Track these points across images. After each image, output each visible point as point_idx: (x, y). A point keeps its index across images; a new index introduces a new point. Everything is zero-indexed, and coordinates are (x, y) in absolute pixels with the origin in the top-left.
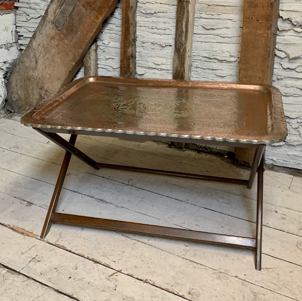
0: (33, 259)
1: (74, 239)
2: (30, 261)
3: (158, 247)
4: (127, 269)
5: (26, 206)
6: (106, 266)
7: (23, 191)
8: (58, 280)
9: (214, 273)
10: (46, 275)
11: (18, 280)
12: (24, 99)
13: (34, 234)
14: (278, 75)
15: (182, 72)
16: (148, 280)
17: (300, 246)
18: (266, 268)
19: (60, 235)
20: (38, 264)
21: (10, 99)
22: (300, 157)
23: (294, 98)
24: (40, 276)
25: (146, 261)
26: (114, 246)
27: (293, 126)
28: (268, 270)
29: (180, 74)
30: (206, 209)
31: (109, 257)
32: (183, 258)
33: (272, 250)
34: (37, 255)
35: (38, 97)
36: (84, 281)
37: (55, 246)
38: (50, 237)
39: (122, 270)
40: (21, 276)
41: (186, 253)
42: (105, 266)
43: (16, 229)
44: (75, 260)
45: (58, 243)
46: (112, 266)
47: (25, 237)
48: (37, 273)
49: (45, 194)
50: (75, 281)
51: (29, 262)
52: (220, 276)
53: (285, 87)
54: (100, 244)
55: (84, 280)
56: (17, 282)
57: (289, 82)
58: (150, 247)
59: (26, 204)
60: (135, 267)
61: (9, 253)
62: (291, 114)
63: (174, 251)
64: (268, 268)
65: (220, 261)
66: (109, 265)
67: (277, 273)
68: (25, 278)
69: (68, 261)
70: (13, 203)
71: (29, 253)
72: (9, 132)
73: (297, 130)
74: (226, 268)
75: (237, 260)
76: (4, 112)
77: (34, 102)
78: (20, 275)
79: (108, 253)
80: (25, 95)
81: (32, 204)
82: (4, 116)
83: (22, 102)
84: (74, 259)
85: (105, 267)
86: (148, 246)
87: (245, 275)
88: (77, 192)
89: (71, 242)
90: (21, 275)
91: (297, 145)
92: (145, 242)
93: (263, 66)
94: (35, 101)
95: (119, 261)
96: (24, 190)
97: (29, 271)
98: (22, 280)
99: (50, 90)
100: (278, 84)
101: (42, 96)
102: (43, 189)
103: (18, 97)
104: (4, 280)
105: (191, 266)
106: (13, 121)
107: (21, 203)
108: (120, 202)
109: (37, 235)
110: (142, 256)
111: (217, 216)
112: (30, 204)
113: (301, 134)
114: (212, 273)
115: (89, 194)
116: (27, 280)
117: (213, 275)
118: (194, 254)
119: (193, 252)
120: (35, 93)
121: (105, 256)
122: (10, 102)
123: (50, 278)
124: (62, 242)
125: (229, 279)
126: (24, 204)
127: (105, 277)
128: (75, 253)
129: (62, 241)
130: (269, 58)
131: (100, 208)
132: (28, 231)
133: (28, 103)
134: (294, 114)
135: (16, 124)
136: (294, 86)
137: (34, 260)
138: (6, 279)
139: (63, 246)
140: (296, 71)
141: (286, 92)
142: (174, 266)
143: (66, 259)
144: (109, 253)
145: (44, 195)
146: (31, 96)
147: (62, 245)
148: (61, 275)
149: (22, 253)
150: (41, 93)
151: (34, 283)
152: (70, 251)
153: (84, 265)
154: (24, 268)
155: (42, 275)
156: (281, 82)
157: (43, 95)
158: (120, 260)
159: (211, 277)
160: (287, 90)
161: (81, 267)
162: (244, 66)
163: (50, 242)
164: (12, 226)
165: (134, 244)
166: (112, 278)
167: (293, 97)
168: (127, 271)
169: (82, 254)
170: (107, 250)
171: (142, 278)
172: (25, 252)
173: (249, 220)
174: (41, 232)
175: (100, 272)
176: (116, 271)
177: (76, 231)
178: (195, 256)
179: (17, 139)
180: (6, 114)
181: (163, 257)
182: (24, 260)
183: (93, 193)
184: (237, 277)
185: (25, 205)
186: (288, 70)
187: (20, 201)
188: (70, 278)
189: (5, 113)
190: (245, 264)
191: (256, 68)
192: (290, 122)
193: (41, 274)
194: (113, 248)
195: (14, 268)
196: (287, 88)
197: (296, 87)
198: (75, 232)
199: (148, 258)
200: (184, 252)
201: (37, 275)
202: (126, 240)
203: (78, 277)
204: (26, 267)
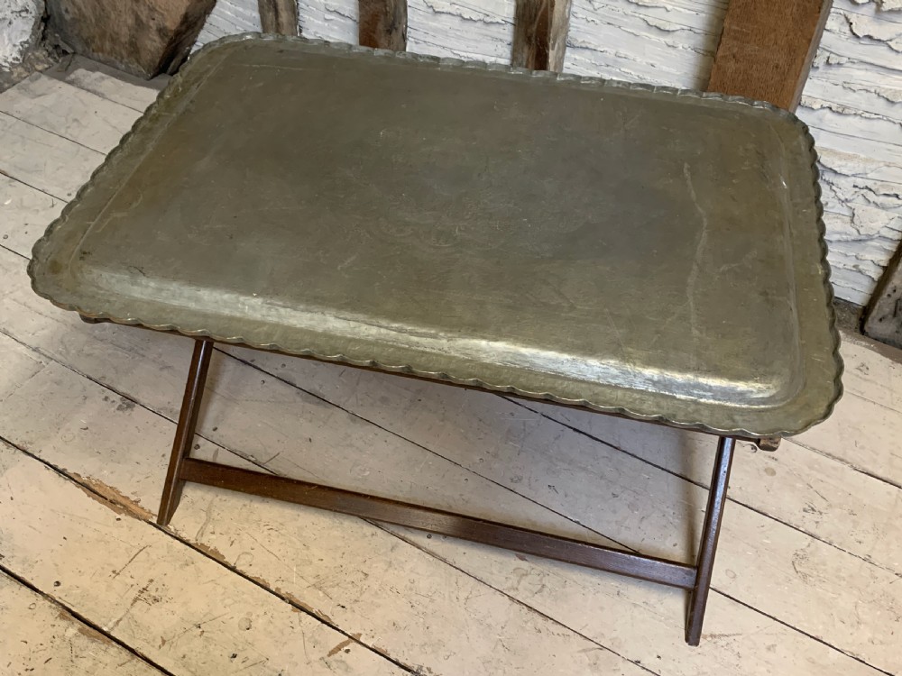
0: (142, 592)
1: (244, 528)
2: (135, 600)
3: (451, 561)
4: (373, 634)
5: (118, 409)
6: (323, 622)
7: (109, 355)
8: (204, 663)
9: (584, 651)
10: (174, 644)
11: (107, 659)
12: (93, 21)
13: (143, 508)
14: (833, 50)
15: (546, 8)
16: (424, 669)
17: (800, 564)
18: (712, 636)
19: (208, 512)
20: (155, 608)
21: (55, 14)
22: (839, 268)
23: (864, 121)
24: (160, 647)
25: (420, 608)
26: (343, 554)
27: (840, 195)
28: (715, 640)
29: (540, 14)
30: (577, 434)
31: (329, 590)
32: (511, 598)
33: (732, 575)
34: (151, 581)
35: (130, 21)
36: (268, 667)
37: (196, 549)
38: (182, 520)
39: (360, 635)
40: (114, 649)
41: (519, 582)
42: (319, 619)
43: (96, 489)
44: (245, 596)
45: (204, 541)
46: (335, 622)
47: (118, 516)
48: (154, 640)
49: (166, 367)
50: (245, 668)
51: (131, 601)
52: (598, 658)
53: (844, 87)
54: (308, 548)
55: (269, 663)
56: (106, 665)
57: (860, 75)
58: (431, 559)
59: (120, 403)
60: (394, 624)
61: (82, 571)
62: (843, 163)
63: (492, 573)
64: (715, 636)
65: (602, 608)
66: (330, 617)
67: (737, 650)
68: (125, 654)
69: (228, 601)
70: (86, 398)
71: (132, 573)
72: (62, 132)
73: (849, 204)
74: (614, 635)
75: (644, 605)
76: (45, 53)
77: (123, 33)
78: (113, 646)
79: (327, 577)
80: (94, 8)
81: (133, 401)
82: (46, 66)
83: (92, 30)
84: (243, 593)
85: (320, 622)
86: (428, 556)
87: (659, 657)
88: (250, 365)
89: (236, 536)
90: (114, 643)
91: (839, 241)
92: (420, 544)
93: (796, 35)
94: (125, 30)
95: (355, 606)
96: (110, 351)
97: (133, 632)
98: (118, 659)
99: (160, 7)
100: (825, 76)
101: (142, 21)
102: (160, 350)
103: (76, 11)
104: (74, 659)
105: (529, 624)
106: (72, 89)
107: (106, 399)
108: (360, 403)
109: (150, 512)
110: (411, 589)
111: (604, 457)
112: (129, 401)
113: (856, 217)
114: (580, 649)
115: (280, 372)
116: (129, 661)
117: (583, 654)
118: (540, 587)
119: (538, 578)
120: (123, 10)
121: (320, 589)
122: (57, 21)
123: (184, 657)
124: (213, 537)
125: (619, 670)
126: (114, 401)
127: (321, 655)
128: (247, 574)
129: (213, 533)
130: (819, 12)
131: (311, 421)
132: (128, 498)
133: (108, 34)
134: (850, 164)
135: (81, 101)
136: (873, 90)
137: (145, 595)
138: (77, 656)
139: (216, 552)
140: (890, 47)
141: (843, 102)
142: (489, 626)
143: (223, 594)
144: (331, 577)
145: (165, 372)
146: (113, 16)
147: (212, 548)
148: (211, 648)
149: (114, 572)
150: (139, 13)
151: (146, 671)
152: (233, 569)
153: (270, 615)
154: (121, 620)
155: (166, 647)
156: (836, 72)
157: (144, 18)
158: (356, 601)
159: (575, 662)
160: (848, 98)
161: (260, 621)
162: (738, 25)
163: (184, 535)
164: (84, 479)
165: (393, 549)
166: (337, 661)
167: (858, 117)
168: (373, 637)
169: (264, 580)
170: (326, 567)
171: (409, 664)
172: (121, 568)
173: (683, 474)
174: (159, 503)
175: (306, 639)
176: (347, 638)
177: (247, 502)
178: (540, 591)
179: (86, 160)
180: (51, 60)
181: (463, 595)
182: (119, 595)
183: (292, 370)
184: (639, 662)
185: (116, 406)
186: (867, 41)
187: (103, 391)
188: (234, 656)
189: (50, 54)
190: (661, 621)
191: (772, 36)
192: (834, 182)
193: (164, 642)
194: (340, 561)
195: (96, 622)
196: (851, 93)
197: (875, 92)
198: (245, 505)
199: (428, 596)
200: (514, 580)
201: (153, 646)
202: (373, 535)
203: (253, 655)
204: (125, 620)
